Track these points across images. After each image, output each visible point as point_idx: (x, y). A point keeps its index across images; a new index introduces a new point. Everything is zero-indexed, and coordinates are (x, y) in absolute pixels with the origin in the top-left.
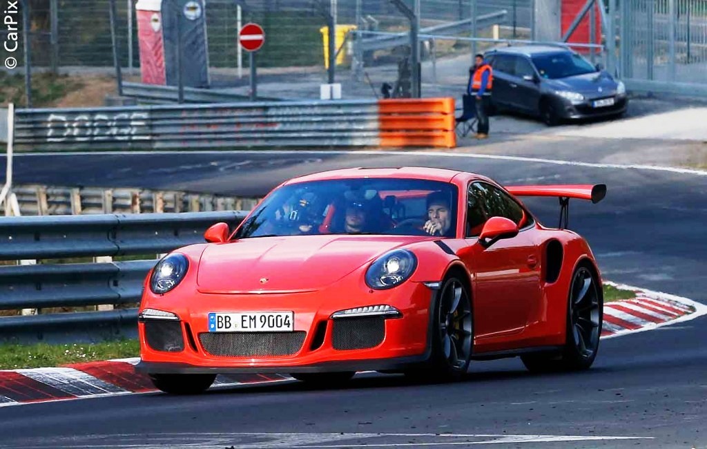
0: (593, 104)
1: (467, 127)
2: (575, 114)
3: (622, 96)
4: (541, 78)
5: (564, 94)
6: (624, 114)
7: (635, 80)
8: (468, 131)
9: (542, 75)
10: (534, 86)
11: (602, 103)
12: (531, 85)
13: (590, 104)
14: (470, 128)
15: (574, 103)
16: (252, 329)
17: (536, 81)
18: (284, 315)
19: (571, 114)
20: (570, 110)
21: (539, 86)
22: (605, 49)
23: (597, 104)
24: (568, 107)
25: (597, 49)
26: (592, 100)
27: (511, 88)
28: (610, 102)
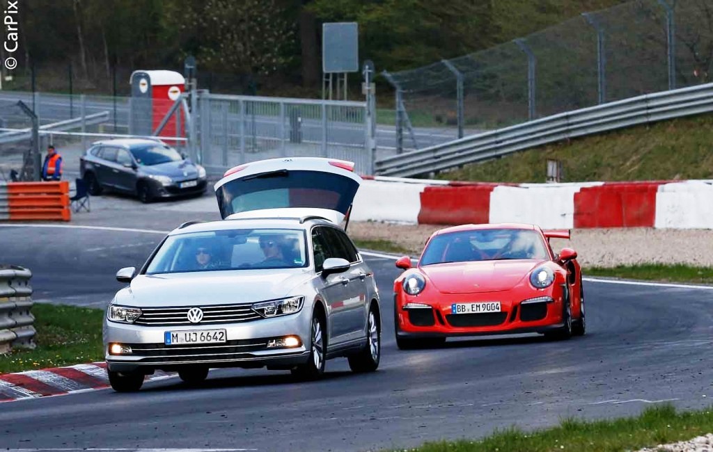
0: (179, 185)
1: (79, 205)
2: (165, 194)
3: (203, 179)
4: (138, 165)
5: (157, 178)
6: (205, 193)
7: (213, 166)
8: (80, 208)
9: (139, 163)
10: (133, 172)
11: (187, 185)
12: (130, 170)
13: (177, 186)
14: (82, 205)
15: (165, 184)
16: (478, 312)
17: (134, 167)
18: (495, 303)
19: (163, 193)
20: (162, 190)
21: (137, 171)
22: (189, 141)
23: (183, 186)
24: (160, 188)
25: (183, 142)
26: (179, 182)
27: (114, 173)
28: (194, 184)
